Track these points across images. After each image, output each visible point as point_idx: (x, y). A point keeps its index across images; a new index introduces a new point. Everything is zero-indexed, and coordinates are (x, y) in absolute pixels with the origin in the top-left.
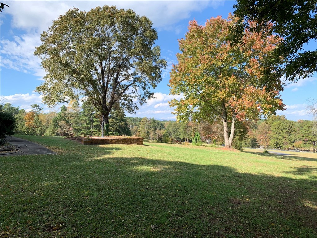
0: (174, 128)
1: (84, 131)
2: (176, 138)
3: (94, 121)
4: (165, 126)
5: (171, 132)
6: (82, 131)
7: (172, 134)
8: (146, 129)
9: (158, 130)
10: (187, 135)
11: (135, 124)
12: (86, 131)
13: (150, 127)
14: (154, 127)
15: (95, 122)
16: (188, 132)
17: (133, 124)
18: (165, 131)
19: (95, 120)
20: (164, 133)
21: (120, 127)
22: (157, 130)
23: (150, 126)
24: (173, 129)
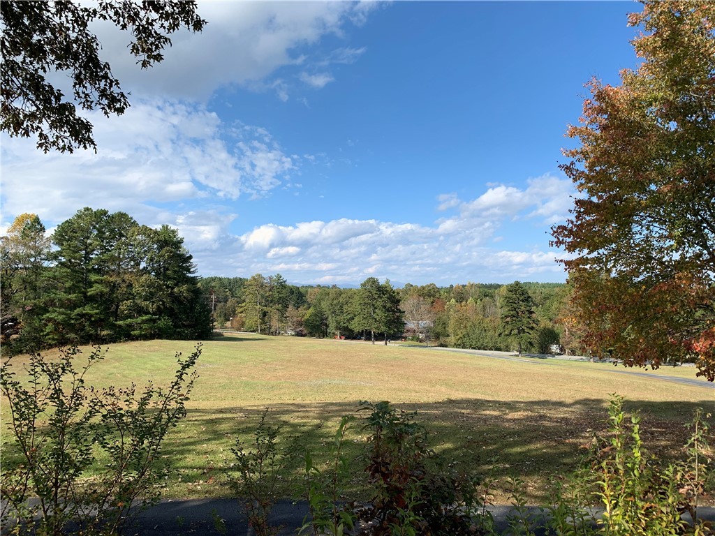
0: (335, 302)
1: (56, 314)
2: (340, 329)
3: (90, 284)
4: (309, 298)
5: (328, 313)
6: (48, 315)
7: (330, 318)
8: (258, 306)
9: (291, 307)
10: (372, 321)
11: (232, 294)
12: (63, 314)
13: (269, 301)
14: (281, 301)
15: (95, 285)
16: (374, 312)
17: (228, 294)
18: (311, 311)
19: (93, 277)
20: (306, 317)
21: (175, 299)
22: (289, 309)
23: (270, 299)
24: (332, 305)
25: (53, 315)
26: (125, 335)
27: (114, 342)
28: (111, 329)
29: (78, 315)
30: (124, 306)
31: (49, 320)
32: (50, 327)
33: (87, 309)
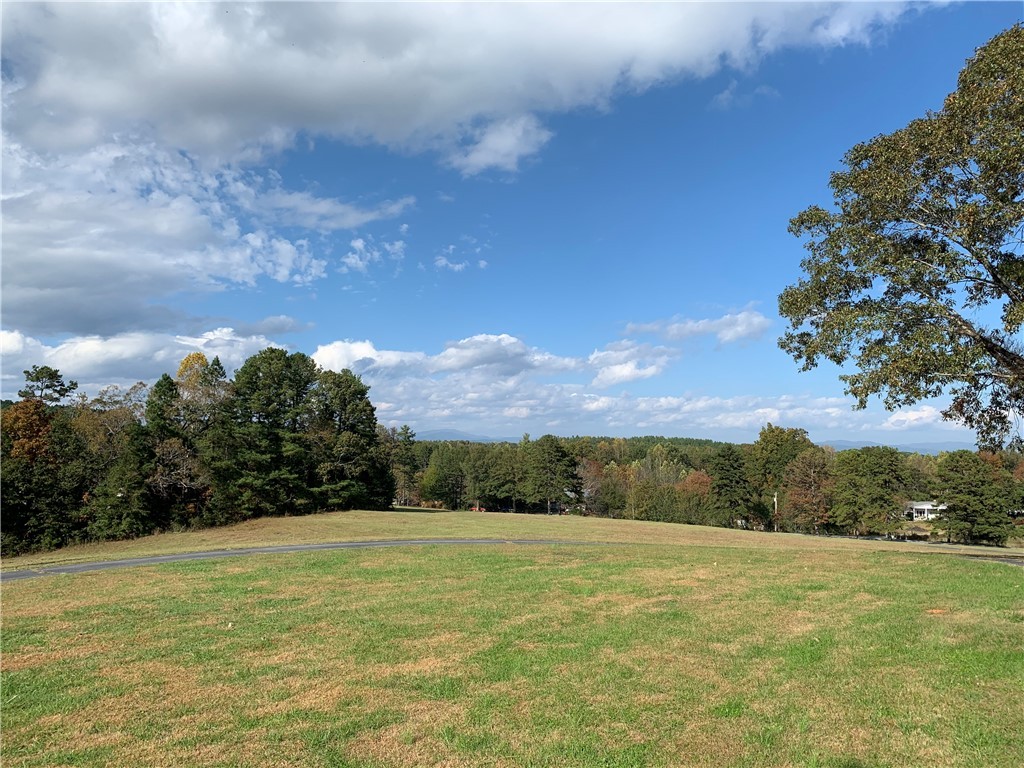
1: (251, 478)
2: (479, 498)
6: (243, 479)
12: (258, 478)
24: (474, 467)
25: (250, 480)
26: (320, 505)
27: (309, 513)
28: (308, 498)
29: (274, 480)
30: (323, 469)
31: (243, 486)
32: (247, 494)
33: (284, 473)
